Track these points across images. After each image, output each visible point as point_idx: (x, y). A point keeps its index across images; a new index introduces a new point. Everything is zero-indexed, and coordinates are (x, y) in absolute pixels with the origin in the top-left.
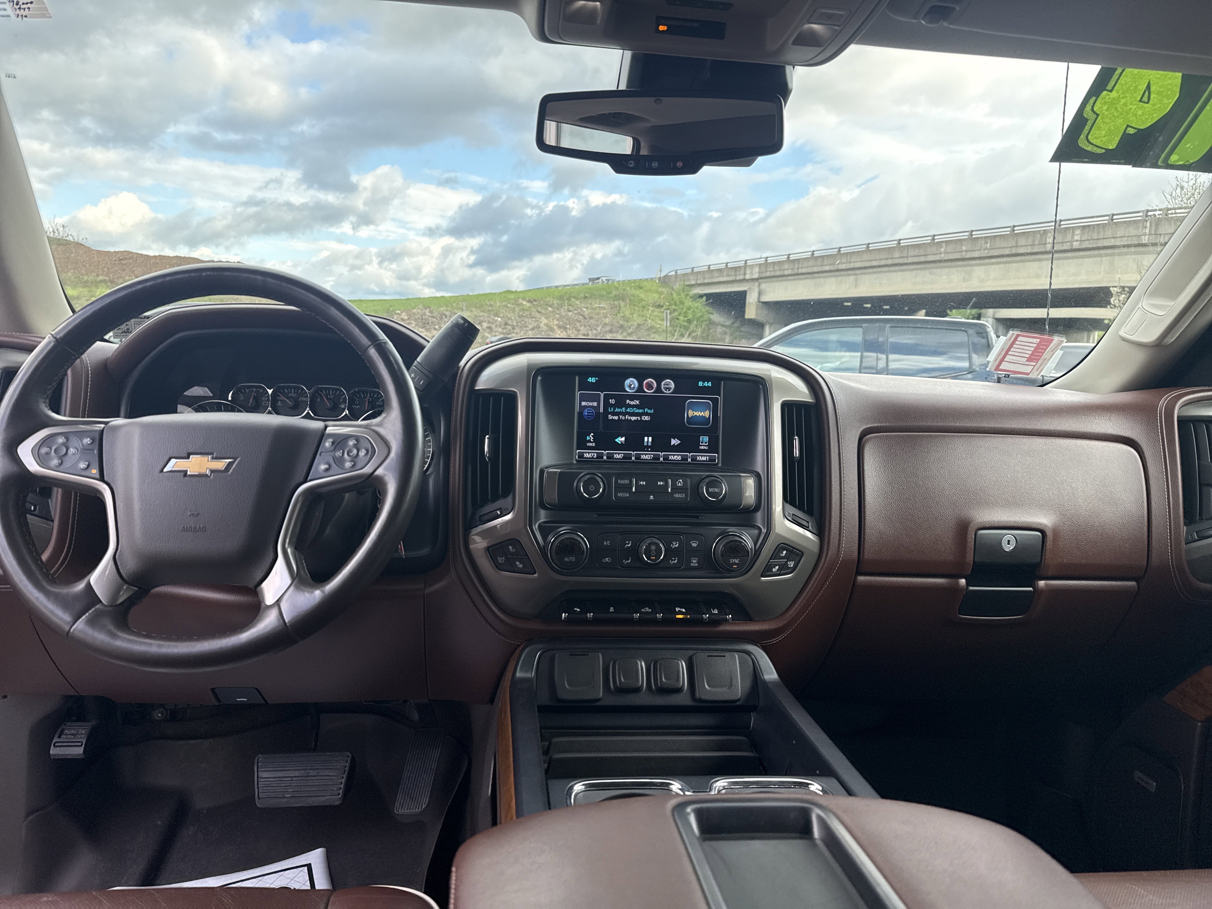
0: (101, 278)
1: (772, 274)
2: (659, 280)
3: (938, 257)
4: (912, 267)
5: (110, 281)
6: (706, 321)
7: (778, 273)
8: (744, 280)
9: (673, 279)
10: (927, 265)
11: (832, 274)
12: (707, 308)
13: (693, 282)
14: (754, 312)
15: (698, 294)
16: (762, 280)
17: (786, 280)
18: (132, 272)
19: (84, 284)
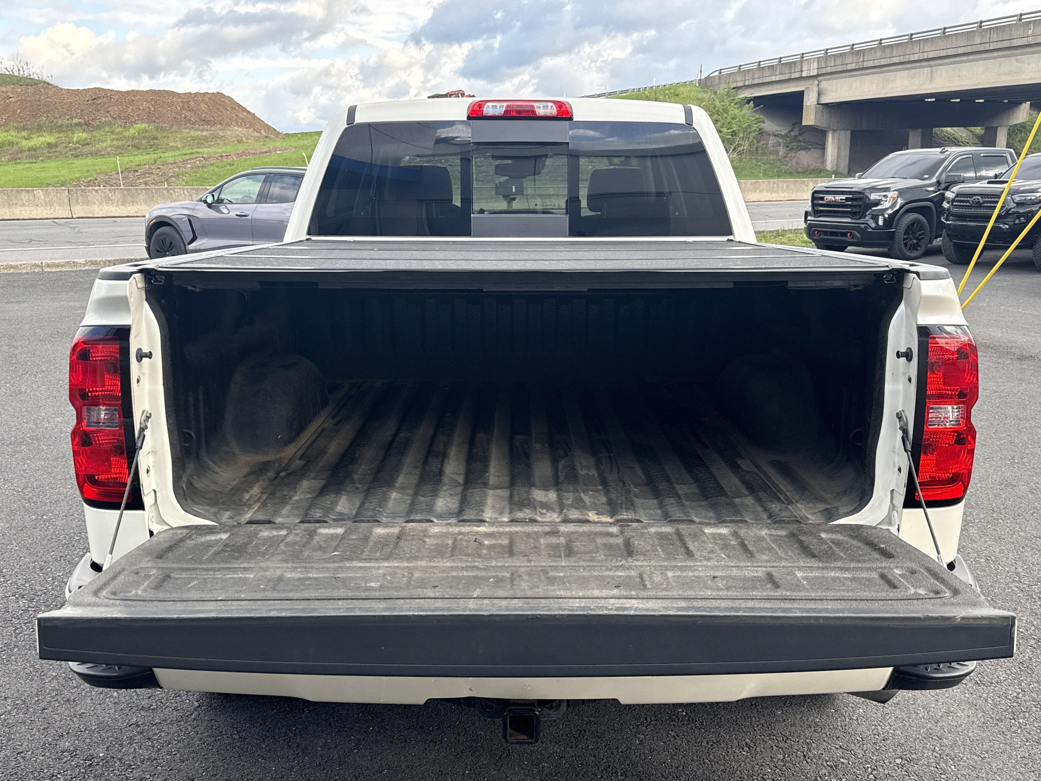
0: (76, 121)
1: (834, 70)
2: (700, 83)
3: (1024, 42)
4: (996, 54)
5: (86, 124)
6: (754, 131)
7: (840, 68)
8: (801, 78)
9: (717, 80)
10: (1014, 52)
11: (904, 66)
12: (757, 116)
13: (740, 84)
14: (813, 117)
15: (746, 97)
16: (822, 78)
17: (850, 77)
18: (108, 112)
19: (60, 129)
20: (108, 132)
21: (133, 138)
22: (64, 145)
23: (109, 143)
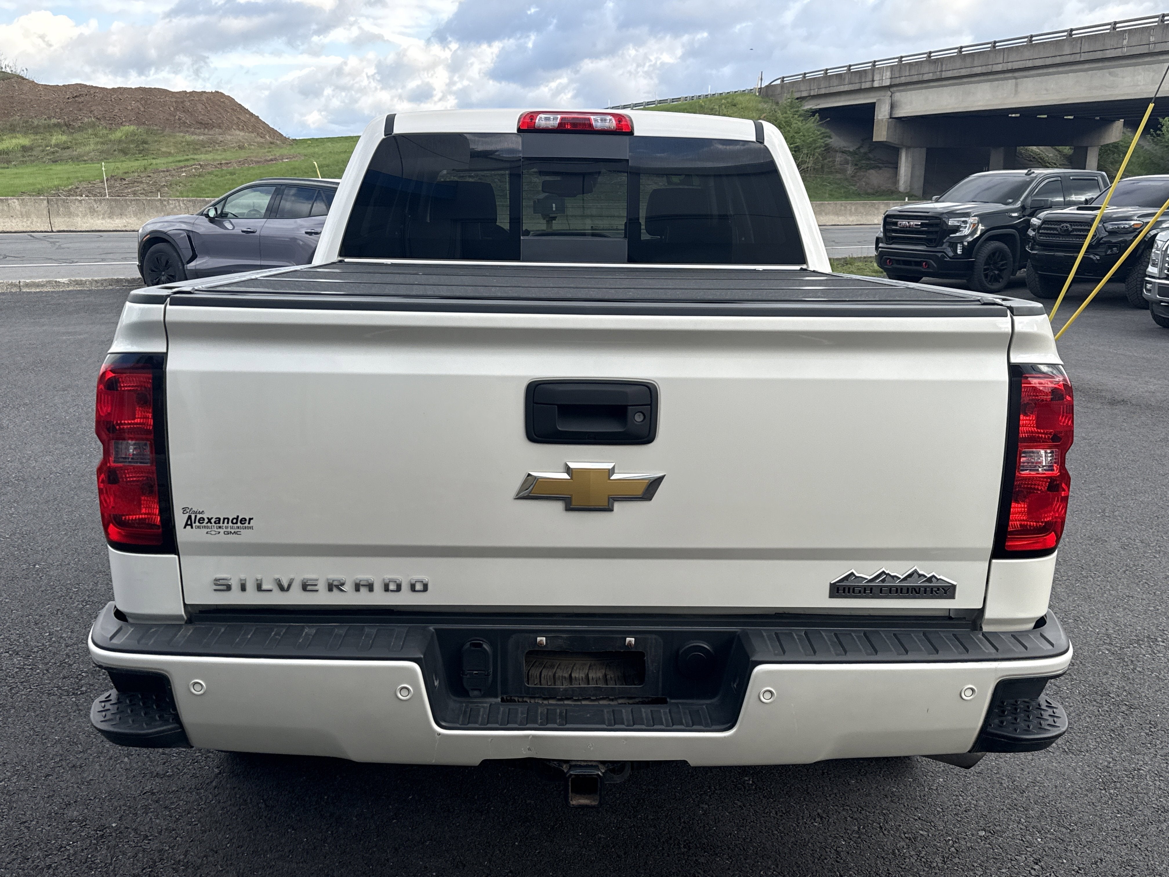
0: (54, 121)
1: (909, 79)
2: (760, 92)
3: (1118, 53)
4: (1087, 66)
5: (66, 125)
6: (820, 147)
7: (915, 79)
8: (872, 89)
9: (779, 89)
10: (1107, 64)
11: (985, 78)
12: (823, 130)
13: (804, 94)
14: (885, 133)
15: (811, 109)
16: (895, 89)
17: (926, 88)
18: (91, 112)
19: (36, 130)
20: (91, 134)
21: (120, 141)
22: (41, 148)
23: (92, 147)
